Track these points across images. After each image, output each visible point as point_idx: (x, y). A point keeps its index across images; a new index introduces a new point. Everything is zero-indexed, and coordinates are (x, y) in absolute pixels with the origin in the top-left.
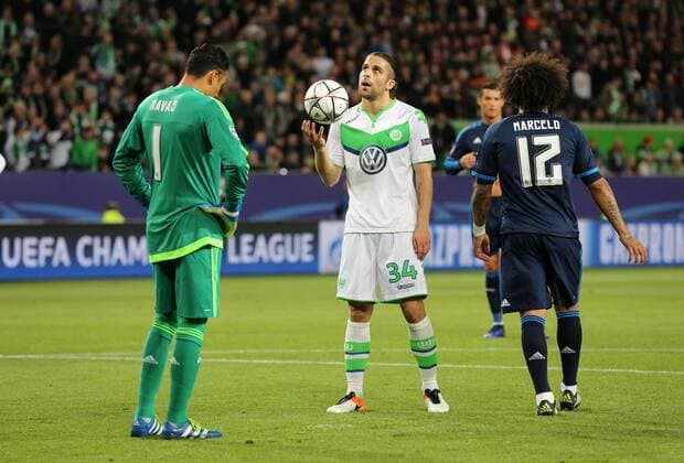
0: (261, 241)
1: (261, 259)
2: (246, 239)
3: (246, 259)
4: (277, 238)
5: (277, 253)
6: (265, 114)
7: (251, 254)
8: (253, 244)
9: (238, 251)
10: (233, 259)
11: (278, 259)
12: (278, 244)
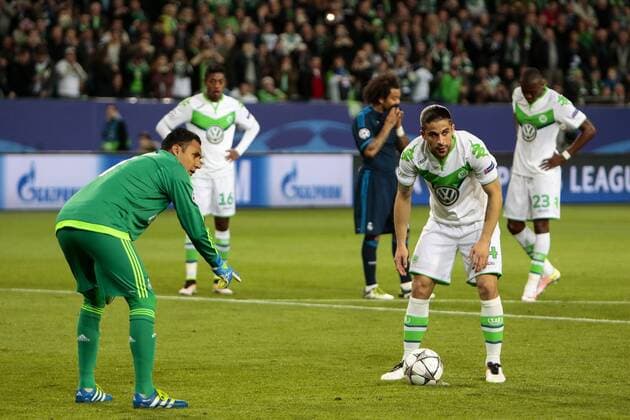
0: (602, 172)
1: (601, 188)
2: (588, 170)
3: (587, 188)
4: (617, 169)
5: (617, 183)
6: (619, 51)
7: (592, 184)
8: (594, 175)
9: (579, 182)
10: (574, 188)
11: (617, 189)
12: (617, 175)
